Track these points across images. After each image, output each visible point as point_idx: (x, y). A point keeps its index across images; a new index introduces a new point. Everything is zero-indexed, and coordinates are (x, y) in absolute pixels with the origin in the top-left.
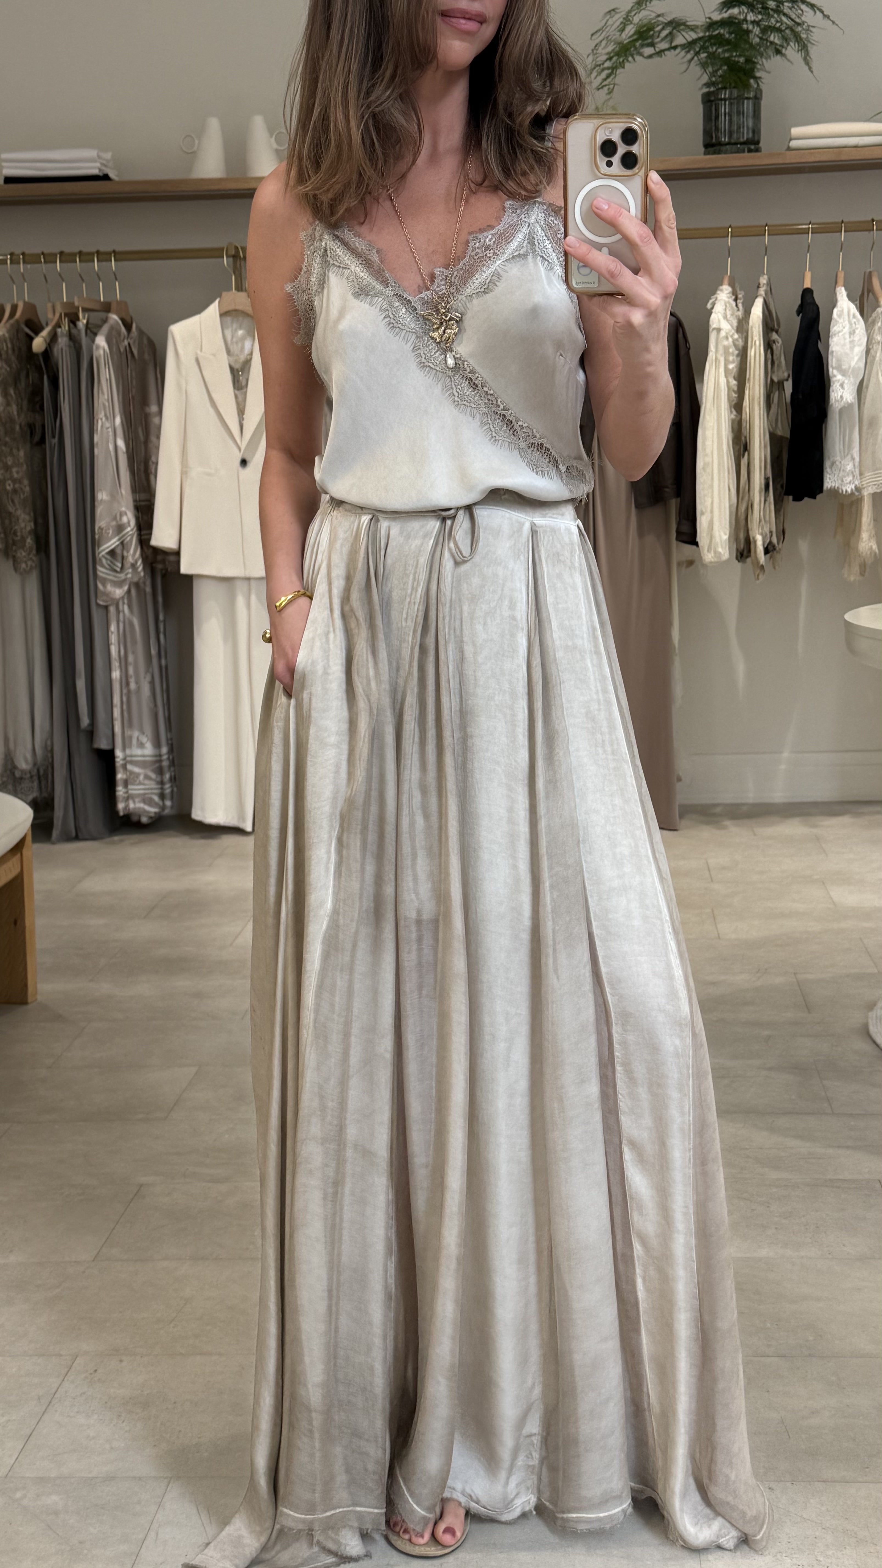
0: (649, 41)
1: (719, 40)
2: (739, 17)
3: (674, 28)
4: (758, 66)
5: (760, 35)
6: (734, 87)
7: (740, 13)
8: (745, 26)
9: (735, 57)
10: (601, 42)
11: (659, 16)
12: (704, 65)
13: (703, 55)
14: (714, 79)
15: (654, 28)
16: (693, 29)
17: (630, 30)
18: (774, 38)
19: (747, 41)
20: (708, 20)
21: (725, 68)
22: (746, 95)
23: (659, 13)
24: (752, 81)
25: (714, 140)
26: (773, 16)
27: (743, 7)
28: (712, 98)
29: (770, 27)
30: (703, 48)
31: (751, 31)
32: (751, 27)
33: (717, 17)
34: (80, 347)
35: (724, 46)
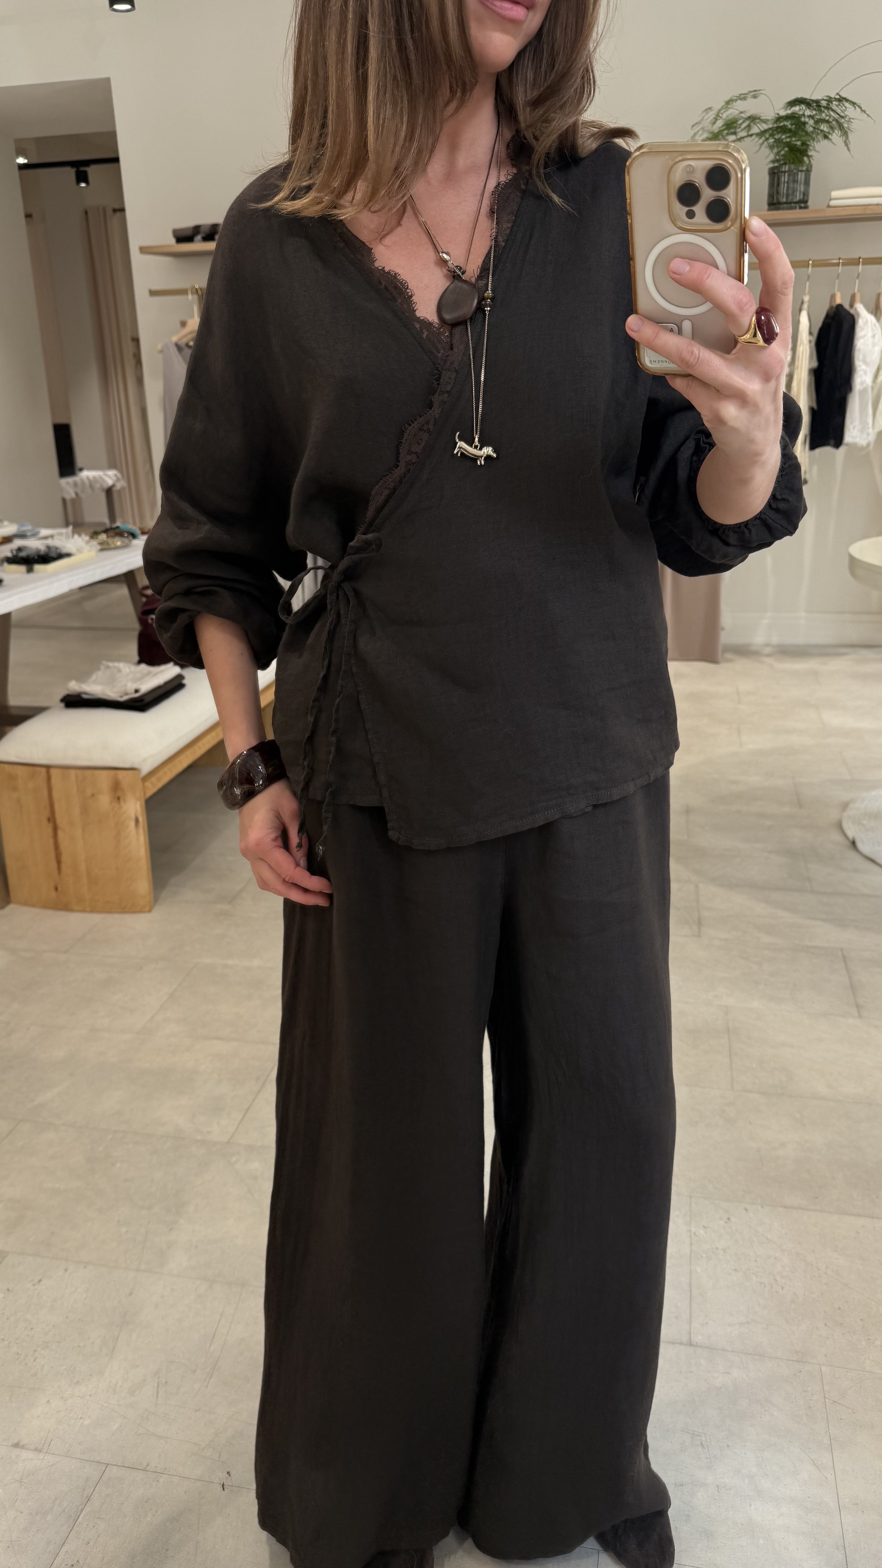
0: (733, 130)
1: (784, 130)
2: (799, 113)
3: (752, 121)
4: (811, 148)
5: (814, 126)
6: (793, 163)
7: (800, 109)
8: (803, 119)
9: (794, 141)
10: (698, 131)
11: (741, 113)
12: (771, 147)
13: (771, 140)
14: (778, 157)
15: (737, 121)
16: (765, 121)
17: (720, 123)
18: (824, 127)
19: (804, 130)
20: (777, 116)
21: (786, 149)
22: (800, 169)
23: (742, 110)
24: (805, 159)
25: (775, 199)
26: (824, 112)
27: (803, 106)
28: (776, 171)
29: (821, 119)
30: (772, 135)
31: (807, 123)
32: (807, 120)
33: (783, 113)
35: (787, 133)
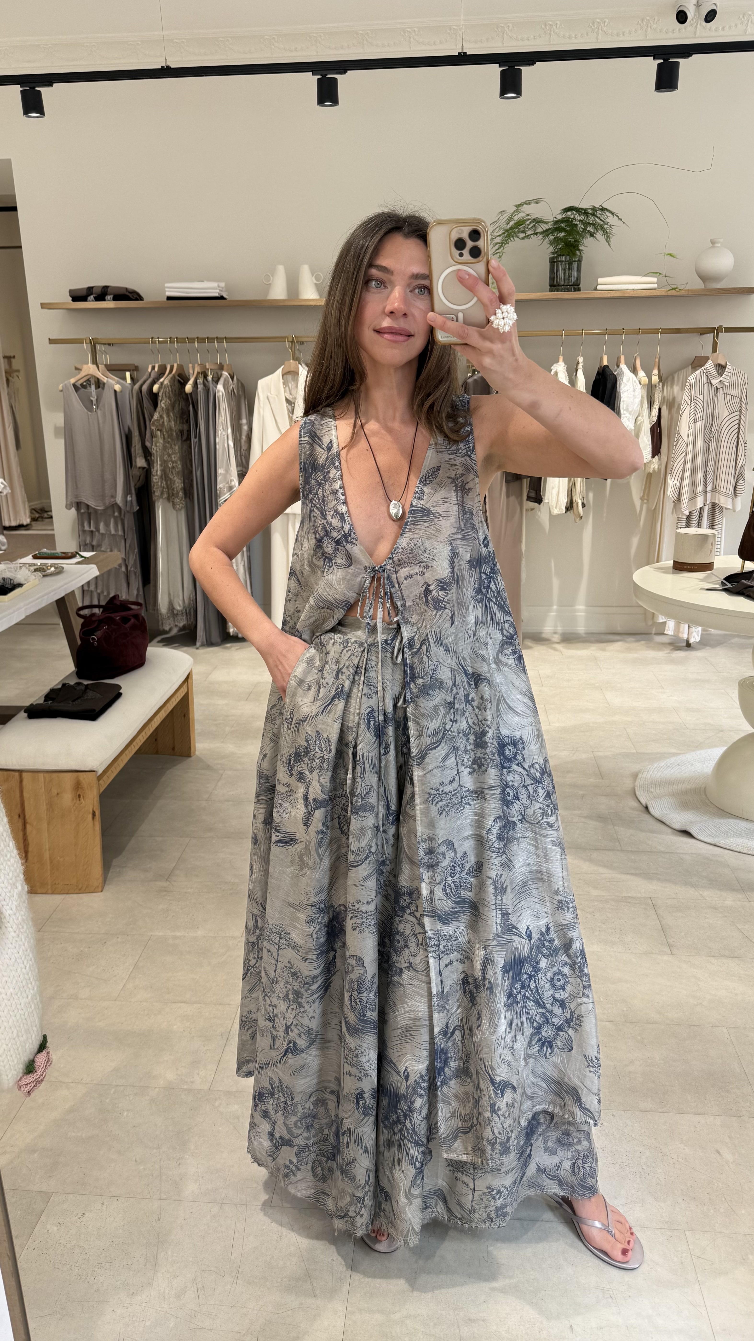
0: (522, 229)
1: (559, 230)
2: (571, 217)
3: (537, 223)
4: (581, 243)
5: (583, 227)
6: (568, 255)
7: (573, 215)
8: (575, 222)
9: (569, 238)
12: (551, 243)
13: (552, 237)
14: (556, 250)
15: (525, 222)
16: (546, 223)
17: (512, 223)
18: (590, 229)
19: (576, 231)
20: (555, 219)
21: (563, 244)
22: (574, 259)
23: (528, 213)
24: (578, 253)
25: (555, 283)
26: (591, 218)
27: (575, 212)
28: (555, 260)
29: (588, 223)
30: (552, 234)
32: (578, 223)
33: (559, 217)
34: (209, 389)
35: (563, 232)
